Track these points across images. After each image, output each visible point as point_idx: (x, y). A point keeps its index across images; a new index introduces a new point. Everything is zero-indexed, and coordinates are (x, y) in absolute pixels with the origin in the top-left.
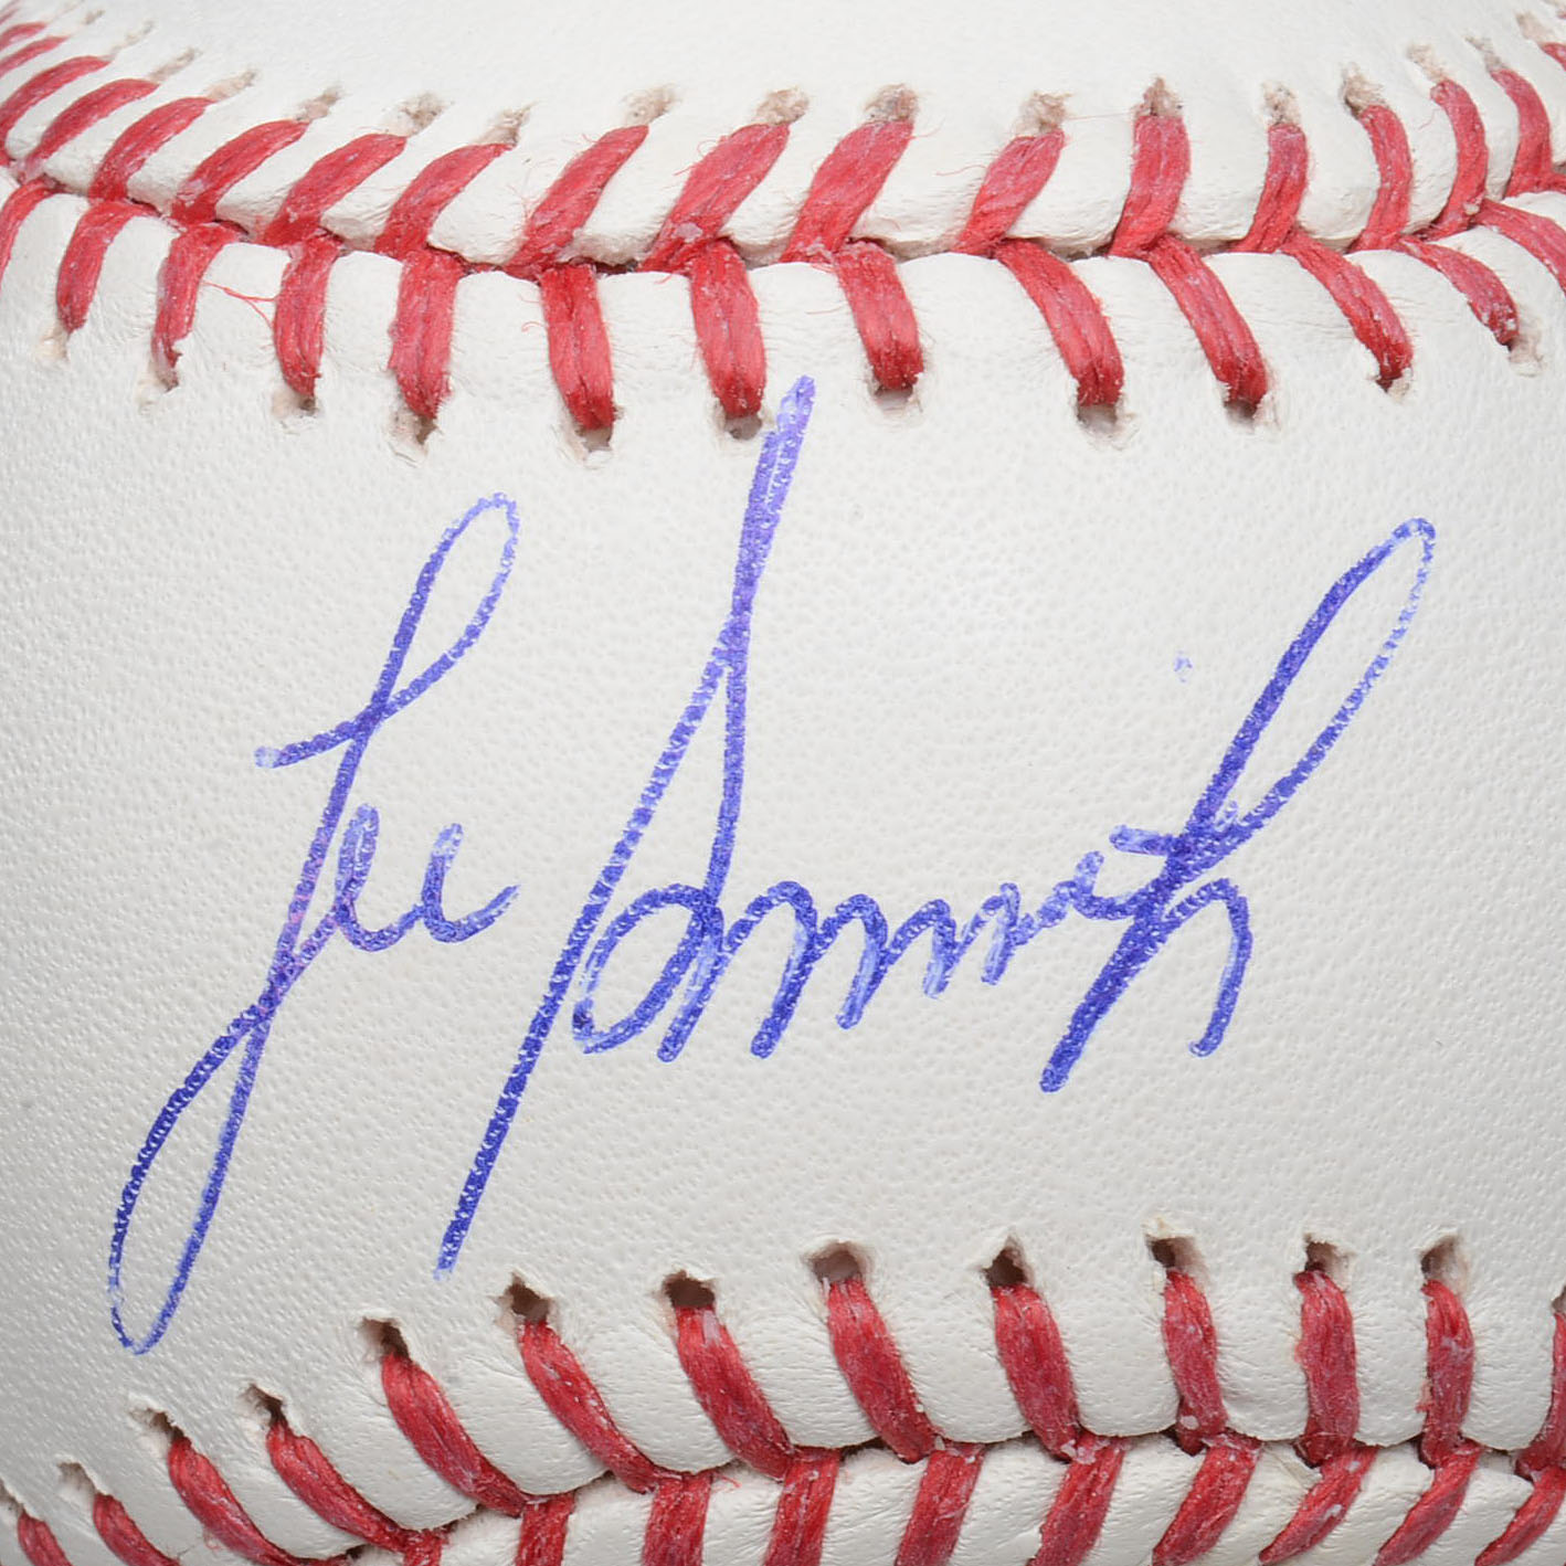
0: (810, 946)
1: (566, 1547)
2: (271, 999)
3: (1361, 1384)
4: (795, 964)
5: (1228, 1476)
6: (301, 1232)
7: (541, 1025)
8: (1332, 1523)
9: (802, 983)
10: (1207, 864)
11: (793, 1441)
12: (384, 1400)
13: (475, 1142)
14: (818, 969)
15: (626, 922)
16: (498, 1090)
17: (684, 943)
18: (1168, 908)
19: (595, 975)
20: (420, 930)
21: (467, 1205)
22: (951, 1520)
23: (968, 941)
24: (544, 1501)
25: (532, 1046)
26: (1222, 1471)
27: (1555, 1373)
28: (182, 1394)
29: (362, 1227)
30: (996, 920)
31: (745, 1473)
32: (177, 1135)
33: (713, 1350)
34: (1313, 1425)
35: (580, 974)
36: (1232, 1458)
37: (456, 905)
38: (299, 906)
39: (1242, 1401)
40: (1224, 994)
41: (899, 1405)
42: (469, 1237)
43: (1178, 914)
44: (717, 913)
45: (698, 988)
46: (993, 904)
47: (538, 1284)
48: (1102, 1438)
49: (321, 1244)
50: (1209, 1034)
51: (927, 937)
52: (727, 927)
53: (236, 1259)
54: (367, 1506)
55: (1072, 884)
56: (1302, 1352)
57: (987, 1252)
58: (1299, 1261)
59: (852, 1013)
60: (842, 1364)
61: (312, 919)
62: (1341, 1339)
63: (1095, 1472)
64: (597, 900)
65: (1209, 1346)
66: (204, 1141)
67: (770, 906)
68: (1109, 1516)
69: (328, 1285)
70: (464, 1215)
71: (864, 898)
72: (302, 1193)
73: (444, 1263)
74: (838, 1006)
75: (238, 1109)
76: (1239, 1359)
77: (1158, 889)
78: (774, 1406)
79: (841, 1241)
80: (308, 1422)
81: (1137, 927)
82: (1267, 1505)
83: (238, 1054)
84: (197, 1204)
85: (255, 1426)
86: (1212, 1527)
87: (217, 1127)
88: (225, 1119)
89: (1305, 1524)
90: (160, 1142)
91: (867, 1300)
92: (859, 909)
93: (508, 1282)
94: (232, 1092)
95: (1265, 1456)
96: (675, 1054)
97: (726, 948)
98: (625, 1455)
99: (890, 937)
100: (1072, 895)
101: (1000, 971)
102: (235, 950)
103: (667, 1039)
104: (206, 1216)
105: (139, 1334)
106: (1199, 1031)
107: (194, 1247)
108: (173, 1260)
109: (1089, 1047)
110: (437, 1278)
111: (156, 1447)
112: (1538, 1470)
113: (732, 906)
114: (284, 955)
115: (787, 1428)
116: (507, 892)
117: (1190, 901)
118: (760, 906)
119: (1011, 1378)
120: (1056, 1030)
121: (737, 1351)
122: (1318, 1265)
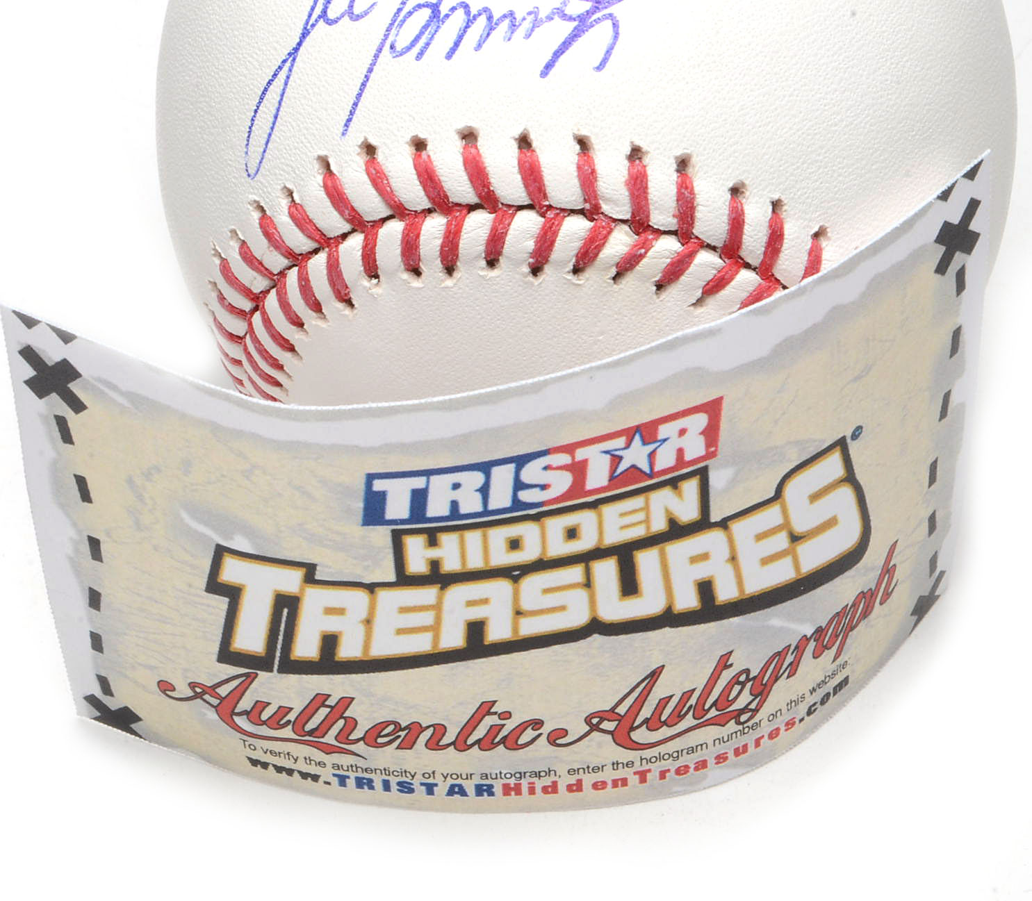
0: (468, 23)
1: (378, 240)
2: (300, 44)
3: (650, 201)
4: (462, 29)
5: (601, 229)
6: (301, 126)
7: (380, 50)
8: (642, 256)
9: (463, 36)
10: (606, 8)
11: (451, 200)
12: (322, 185)
13: (356, 91)
14: (469, 30)
15: (410, 13)
16: (365, 72)
17: (428, 21)
18: (590, 21)
19: (398, 31)
20: (346, 18)
21: (352, 113)
22: (502, 233)
23: (520, 25)
24: (372, 224)
25: (376, 56)
26: (599, 227)
27: (729, 214)
28: (264, 192)
29: (320, 122)
30: (530, 18)
31: (436, 214)
32: (268, 96)
33: (424, 162)
34: (633, 215)
35: (393, 31)
36: (604, 224)
37: (357, 10)
38: (310, 16)
39: (608, 200)
40: (608, 52)
41: (484, 186)
42: (352, 124)
43: (594, 23)
44: (439, 12)
45: (430, 36)
46: (530, 13)
47: (373, 141)
48: (557, 209)
49: (307, 130)
50: (601, 65)
51: (507, 22)
52: (442, 16)
53: (282, 138)
54: (317, 228)
55: (558, 9)
56: (627, 183)
57: (517, 133)
58: (628, 151)
59: (479, 46)
60: (466, 169)
61: (315, 16)
62: (642, 181)
63: (553, 221)
64: (402, 6)
65: (593, 176)
66: (275, 96)
67: (456, 9)
68: (558, 239)
69: (308, 145)
70: (351, 116)
71: (487, 8)
72: (302, 111)
73: (343, 134)
74: (475, 44)
75: (286, 84)
76: (604, 183)
77: (588, 14)
78: (443, 184)
79: (469, 125)
80: (301, 197)
81: (579, 26)
82: (617, 245)
83: (288, 64)
84: (272, 119)
85: (284, 203)
86: (595, 248)
87: (279, 91)
88: (282, 88)
89: (630, 254)
90: (262, 99)
91: (476, 148)
92: (485, 11)
93: (362, 139)
94: (285, 78)
95: (618, 227)
96: (420, 59)
97: (441, 23)
98: (395, 202)
99: (494, 21)
100: (558, 13)
101: (530, 35)
102: (291, 29)
103: (419, 53)
104: (274, 123)
105: (252, 172)
106: (597, 64)
107: (270, 135)
108: (264, 141)
109: (557, 64)
110: (341, 139)
111: (256, 215)
112: (729, 259)
113: (444, 9)
114: (305, 28)
115: (448, 194)
116: (374, 4)
117: (599, 19)
118: (453, 9)
119: (523, 178)
120: (548, 57)
121: (432, 164)
122: (636, 154)
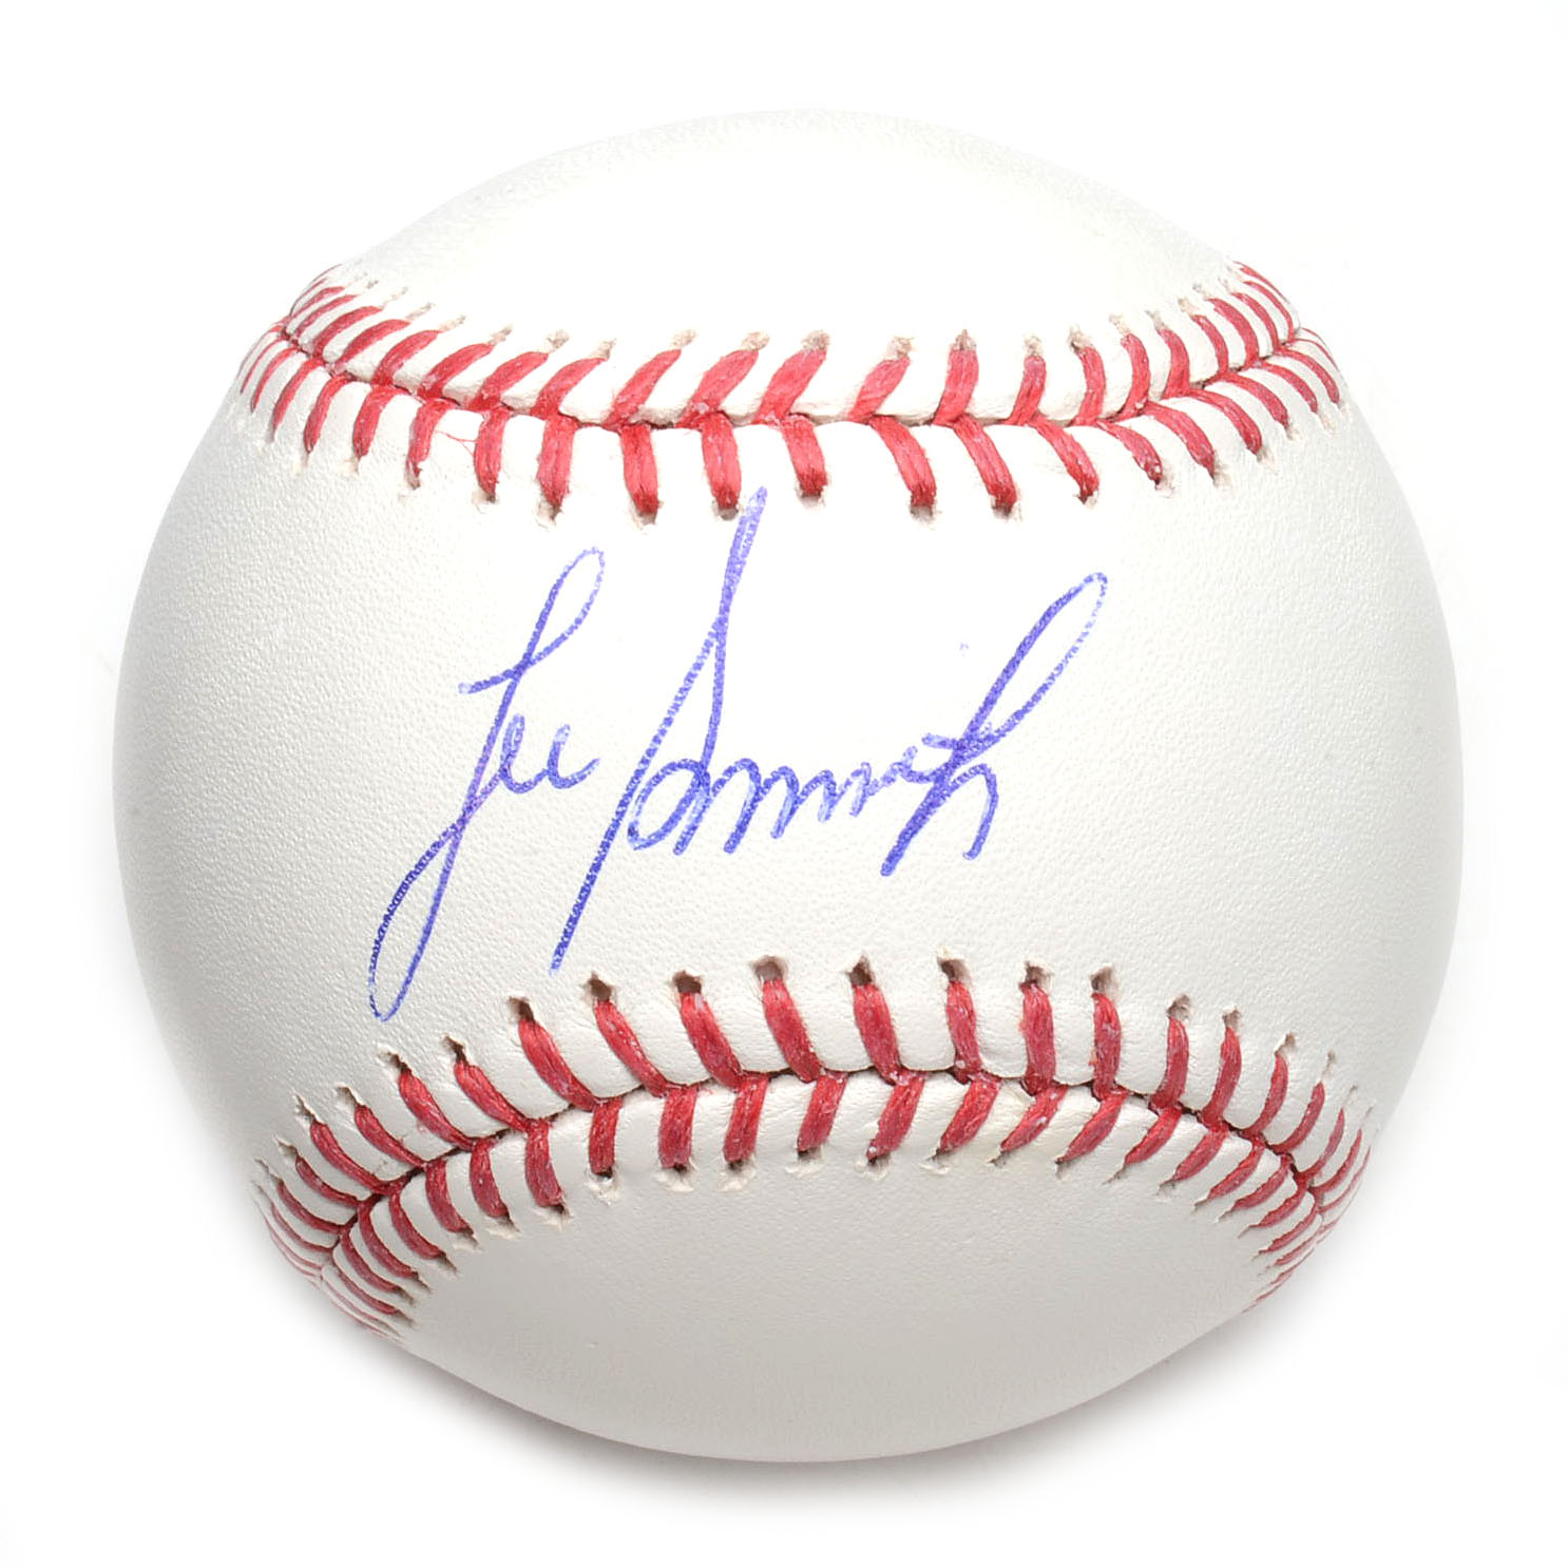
0: (757, 794)
1: (618, 1127)
2: (463, 821)
3: (1056, 1048)
4: (749, 803)
5: (982, 1096)
6: (477, 949)
7: (610, 834)
8: (1041, 1128)
9: (751, 814)
10: (974, 755)
11: (743, 1067)
12: (519, 1043)
13: (573, 899)
14: (760, 805)
15: (658, 779)
16: (586, 870)
17: (689, 791)
18: (952, 779)
19: (640, 807)
20: (546, 781)
21: (567, 934)
22: (829, 1114)
23: (843, 793)
24: (606, 1101)
25: (605, 846)
26: (979, 1094)
27: (1168, 1049)
28: (408, 1043)
29: (509, 946)
30: (858, 782)
31: (716, 1086)
32: (410, 896)
33: (700, 1014)
34: (1030, 1069)
35: (632, 807)
36: (985, 1087)
37: (565, 770)
38: (479, 771)
39: (990, 1053)
40: (982, 827)
41: (800, 1047)
42: (568, 951)
43: (958, 782)
44: (707, 775)
45: (695, 815)
46: (857, 773)
47: (606, 978)
48: (913, 1071)
49: (488, 956)
50: (973, 848)
51: (820, 790)
52: (713, 781)
53: (440, 965)
54: (508, 1104)
55: (900, 764)
56: (1023, 1027)
57: (850, 964)
58: (1022, 976)
59: (779, 830)
60: (770, 1023)
61: (487, 777)
62: (1045, 1021)
63: (908, 1090)
64: (642, 766)
65: (971, 1021)
66: (424, 899)
67: (736, 771)
68: (916, 1116)
69: (490, 979)
70: (566, 939)
71: (786, 768)
72: (478, 927)
73: (554, 966)
74: (772, 826)
75: (444, 881)
76: (988, 1029)
77: (947, 769)
78: (732, 1046)
79: (771, 955)
80: (477, 1057)
81: (935, 788)
82: (1004, 1115)
83: (444, 851)
84: (420, 935)
85: (447, 1061)
86: (974, 1125)
87: (432, 892)
88: (436, 887)
89: (1027, 1127)
90: (399, 901)
91: (784, 989)
92: (784, 774)
93: (588, 976)
94: (441, 872)
95: (1004, 1088)
96: (682, 851)
97: (711, 793)
98: (651, 1074)
99: (801, 790)
100: (900, 770)
101: (860, 809)
102: (444, 794)
103: (679, 843)
104: (424, 941)
105: (384, 1009)
106: (968, 847)
107: (417, 958)
108: (405, 967)
109: (907, 852)
110: (550, 974)
111: (392, 1074)
112: (1162, 1108)
113: (715, 771)
114: (471, 796)
115: (740, 1060)
116: (594, 761)
117: (965, 775)
118: (730, 771)
119: (862, 1034)
120: (891, 842)
121: (712, 1016)
122: (1033, 979)
